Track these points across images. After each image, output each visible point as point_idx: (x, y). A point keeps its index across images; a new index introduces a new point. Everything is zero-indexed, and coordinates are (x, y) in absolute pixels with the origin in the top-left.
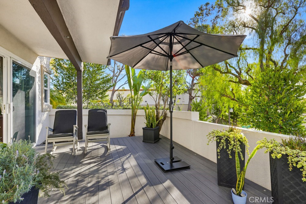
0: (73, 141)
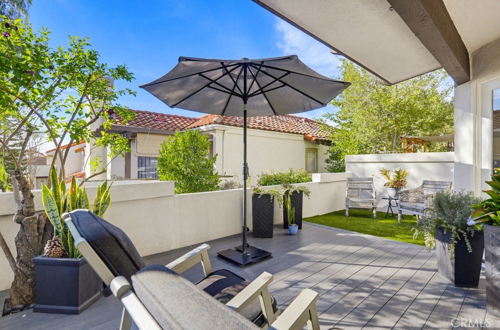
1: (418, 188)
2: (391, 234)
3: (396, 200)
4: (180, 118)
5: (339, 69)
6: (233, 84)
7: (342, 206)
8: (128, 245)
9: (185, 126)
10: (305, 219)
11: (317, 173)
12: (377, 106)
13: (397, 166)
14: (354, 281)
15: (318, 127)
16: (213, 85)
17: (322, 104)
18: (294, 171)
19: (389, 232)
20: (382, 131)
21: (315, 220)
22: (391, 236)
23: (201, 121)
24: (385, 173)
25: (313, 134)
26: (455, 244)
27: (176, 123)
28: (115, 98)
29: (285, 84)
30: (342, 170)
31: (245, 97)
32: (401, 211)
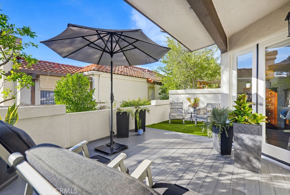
1: (204, 107)
2: (192, 132)
3: (194, 113)
4: (71, 67)
5: (166, 42)
6: (105, 45)
7: (167, 119)
8: (28, 139)
9: (74, 72)
10: (147, 126)
11: (154, 100)
12: (185, 64)
13: (195, 96)
14: (173, 157)
15: (155, 75)
16: (92, 45)
17: (156, 60)
18: (141, 99)
19: (191, 131)
20: (187, 77)
21: (153, 126)
22: (192, 133)
23: (85, 69)
24: (189, 99)
25: (152, 78)
26: (221, 133)
27: (68, 69)
28: (22, 49)
29: (135, 47)
30: (168, 98)
31: (112, 53)
32: (196, 119)
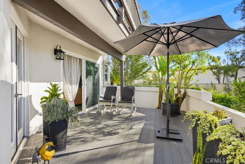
0: (110, 106)
